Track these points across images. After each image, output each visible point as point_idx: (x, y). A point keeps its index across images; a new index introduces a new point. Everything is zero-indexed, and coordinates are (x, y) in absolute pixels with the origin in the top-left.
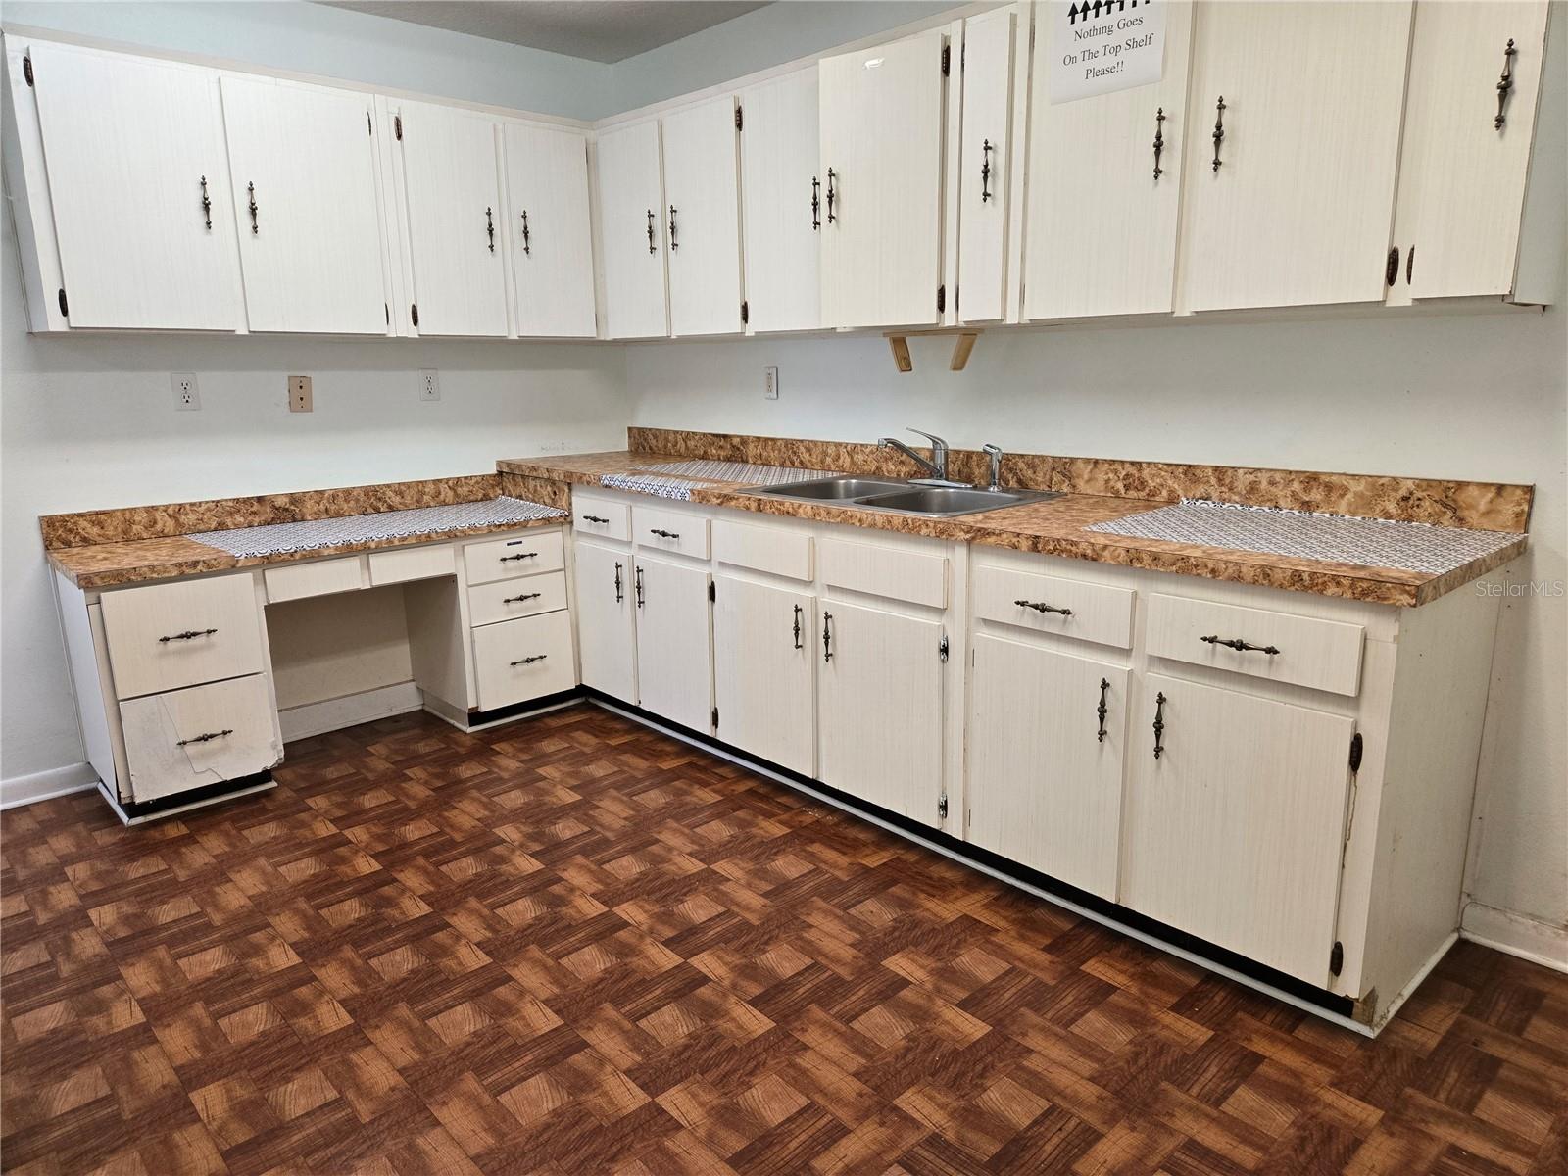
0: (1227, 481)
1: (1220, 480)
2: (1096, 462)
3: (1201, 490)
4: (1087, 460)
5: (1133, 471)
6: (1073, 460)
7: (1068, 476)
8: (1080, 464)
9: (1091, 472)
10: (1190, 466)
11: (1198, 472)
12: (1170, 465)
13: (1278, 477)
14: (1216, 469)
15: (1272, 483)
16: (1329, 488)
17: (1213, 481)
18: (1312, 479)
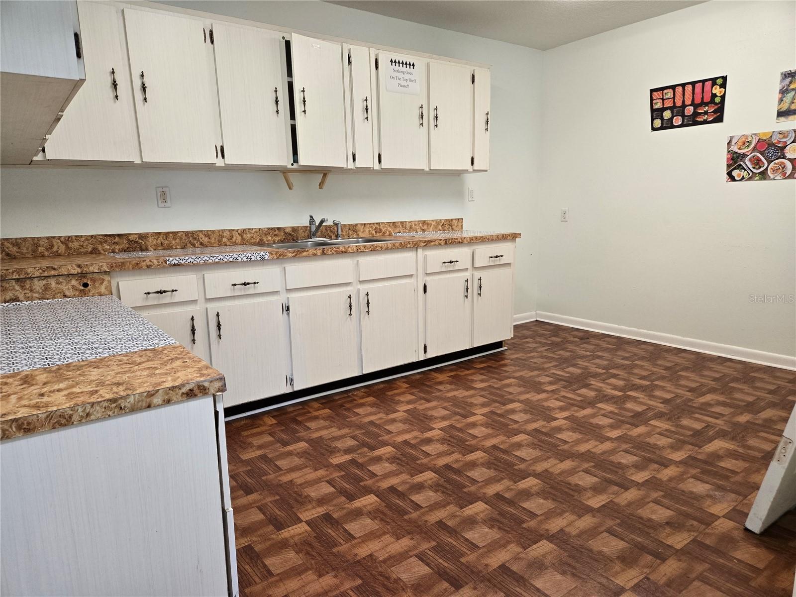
0: (404, 226)
1: (402, 226)
2: (365, 224)
3: (397, 230)
4: (362, 224)
5: (377, 226)
6: (356, 225)
7: (355, 231)
8: (359, 226)
9: (363, 228)
10: (394, 222)
11: (396, 224)
12: (388, 223)
13: (416, 223)
14: (401, 222)
15: (415, 225)
16: (428, 224)
17: (401, 226)
18: (424, 222)
